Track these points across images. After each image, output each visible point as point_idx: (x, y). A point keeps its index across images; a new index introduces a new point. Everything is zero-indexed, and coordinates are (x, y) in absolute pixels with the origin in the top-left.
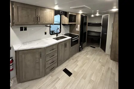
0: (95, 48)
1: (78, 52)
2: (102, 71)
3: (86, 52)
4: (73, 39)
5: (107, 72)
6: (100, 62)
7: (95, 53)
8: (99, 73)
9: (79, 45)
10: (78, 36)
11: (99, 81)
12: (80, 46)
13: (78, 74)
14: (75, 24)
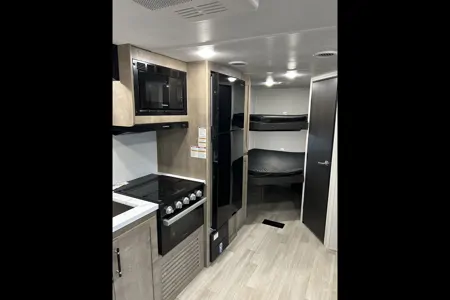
0: (281, 226)
1: (205, 266)
3: (246, 260)
4: (170, 210)
7: (282, 256)
9: (209, 230)
10: (201, 187)
12: (216, 236)
14: (184, 125)
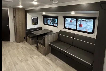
2: (21, 51)
5: (23, 50)
6: (14, 49)
8: (20, 53)
11: (24, 56)
13: (10, 68)
